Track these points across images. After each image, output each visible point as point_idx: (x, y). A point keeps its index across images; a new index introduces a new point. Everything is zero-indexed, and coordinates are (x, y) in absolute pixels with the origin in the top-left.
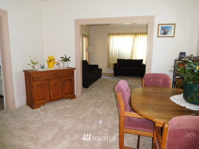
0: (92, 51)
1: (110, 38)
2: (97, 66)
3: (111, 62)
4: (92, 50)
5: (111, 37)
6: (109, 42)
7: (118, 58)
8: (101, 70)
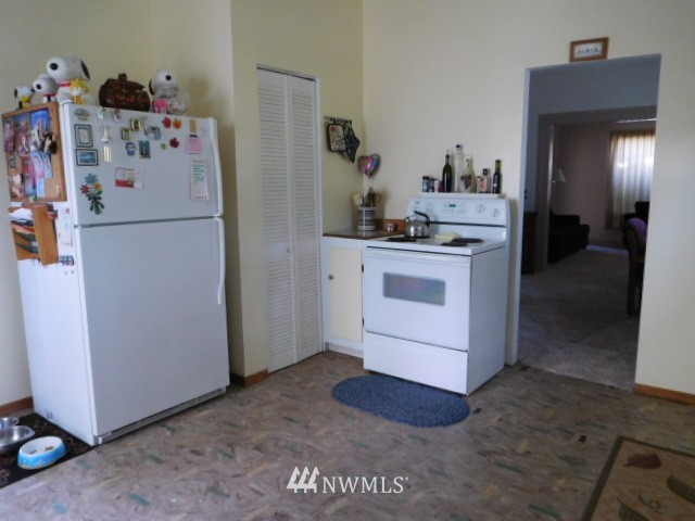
0: (564, 180)
1: (616, 144)
2: (576, 219)
3: (615, 210)
4: (562, 177)
5: (620, 141)
6: (614, 154)
7: (637, 199)
8: (586, 228)
